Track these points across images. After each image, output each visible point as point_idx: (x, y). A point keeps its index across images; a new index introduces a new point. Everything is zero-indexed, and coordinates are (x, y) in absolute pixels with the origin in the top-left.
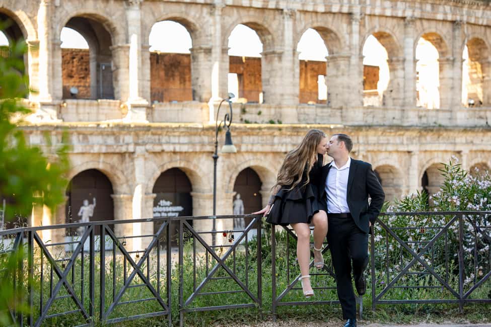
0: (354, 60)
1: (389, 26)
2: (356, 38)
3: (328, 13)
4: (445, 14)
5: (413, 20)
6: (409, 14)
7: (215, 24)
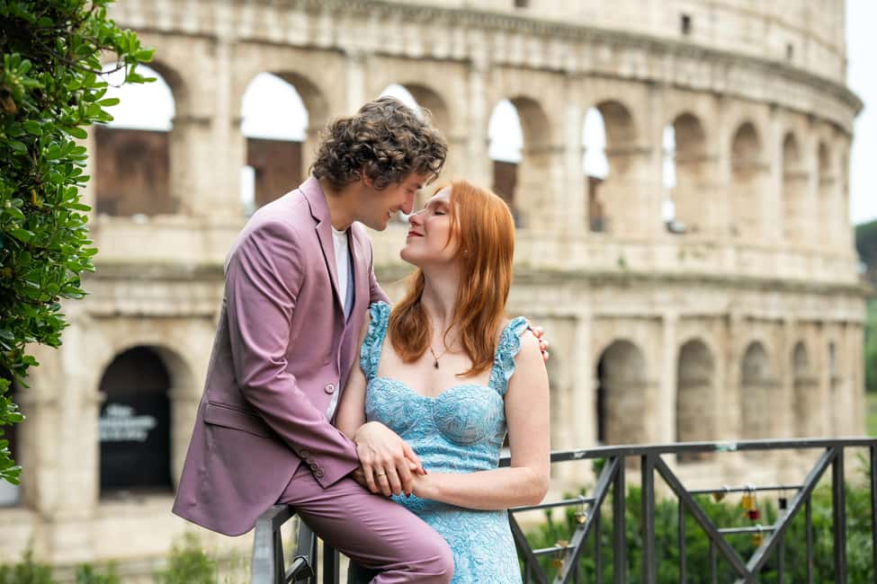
0: (475, 146)
1: (536, 87)
2: (478, 106)
3: (428, 58)
4: (635, 66)
5: (581, 76)
6: (572, 64)
7: (215, 73)
